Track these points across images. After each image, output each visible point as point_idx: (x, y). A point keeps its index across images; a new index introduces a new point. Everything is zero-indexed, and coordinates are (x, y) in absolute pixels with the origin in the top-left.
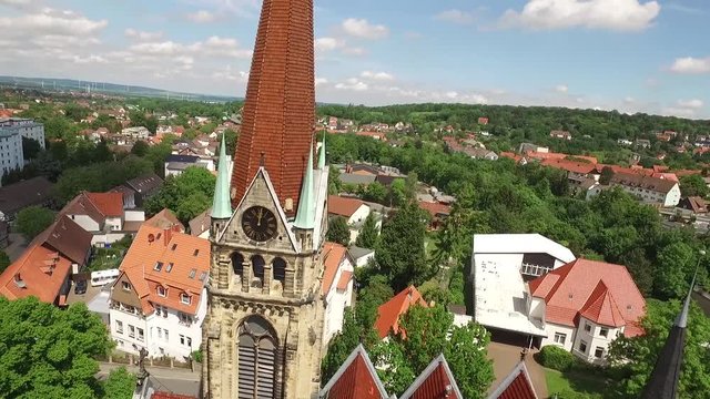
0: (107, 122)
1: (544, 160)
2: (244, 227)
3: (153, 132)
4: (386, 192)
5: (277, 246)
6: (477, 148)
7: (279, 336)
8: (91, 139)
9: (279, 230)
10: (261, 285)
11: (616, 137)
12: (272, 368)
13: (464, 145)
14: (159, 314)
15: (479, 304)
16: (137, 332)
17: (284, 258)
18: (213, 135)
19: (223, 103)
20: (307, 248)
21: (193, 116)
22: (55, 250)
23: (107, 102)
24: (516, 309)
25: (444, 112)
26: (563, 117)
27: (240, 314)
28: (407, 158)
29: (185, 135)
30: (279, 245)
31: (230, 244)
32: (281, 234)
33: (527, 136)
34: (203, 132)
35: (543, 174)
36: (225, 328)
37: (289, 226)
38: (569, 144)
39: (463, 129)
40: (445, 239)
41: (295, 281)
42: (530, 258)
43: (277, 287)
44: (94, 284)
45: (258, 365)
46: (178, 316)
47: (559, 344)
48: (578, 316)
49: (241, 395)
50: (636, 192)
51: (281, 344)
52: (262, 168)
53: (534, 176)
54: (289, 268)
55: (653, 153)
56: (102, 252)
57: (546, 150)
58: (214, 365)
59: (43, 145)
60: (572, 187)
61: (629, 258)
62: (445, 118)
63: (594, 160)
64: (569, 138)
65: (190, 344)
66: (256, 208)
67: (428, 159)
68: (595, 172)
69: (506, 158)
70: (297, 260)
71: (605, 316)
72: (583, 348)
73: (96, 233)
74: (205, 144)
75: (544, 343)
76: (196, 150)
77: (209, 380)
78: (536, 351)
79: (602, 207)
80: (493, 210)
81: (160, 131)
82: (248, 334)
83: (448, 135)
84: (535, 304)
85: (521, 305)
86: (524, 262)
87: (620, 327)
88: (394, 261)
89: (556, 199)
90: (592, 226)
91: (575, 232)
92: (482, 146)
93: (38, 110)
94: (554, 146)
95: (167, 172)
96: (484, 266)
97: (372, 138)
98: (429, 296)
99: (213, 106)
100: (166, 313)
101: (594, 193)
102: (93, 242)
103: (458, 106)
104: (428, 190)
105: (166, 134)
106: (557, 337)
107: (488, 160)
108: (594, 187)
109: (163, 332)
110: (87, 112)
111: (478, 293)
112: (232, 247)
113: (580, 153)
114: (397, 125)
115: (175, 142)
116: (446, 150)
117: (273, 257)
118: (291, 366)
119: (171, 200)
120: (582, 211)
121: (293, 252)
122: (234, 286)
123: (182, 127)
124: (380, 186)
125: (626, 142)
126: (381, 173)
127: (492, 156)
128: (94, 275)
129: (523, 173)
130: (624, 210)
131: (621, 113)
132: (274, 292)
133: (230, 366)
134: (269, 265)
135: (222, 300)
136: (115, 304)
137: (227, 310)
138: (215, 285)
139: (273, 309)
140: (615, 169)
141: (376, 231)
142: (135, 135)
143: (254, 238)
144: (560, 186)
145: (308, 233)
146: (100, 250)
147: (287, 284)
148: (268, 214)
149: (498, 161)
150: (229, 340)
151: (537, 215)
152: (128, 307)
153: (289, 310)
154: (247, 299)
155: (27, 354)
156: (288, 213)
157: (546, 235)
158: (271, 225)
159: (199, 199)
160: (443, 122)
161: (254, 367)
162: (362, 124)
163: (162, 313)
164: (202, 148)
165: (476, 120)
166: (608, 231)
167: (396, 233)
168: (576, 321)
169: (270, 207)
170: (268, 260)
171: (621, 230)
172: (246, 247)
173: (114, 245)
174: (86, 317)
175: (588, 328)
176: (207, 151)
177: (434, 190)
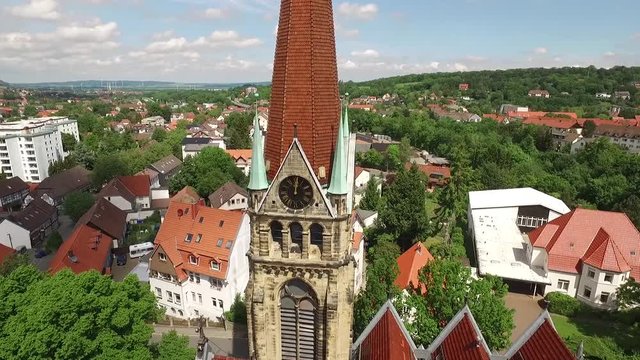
0: (129, 114)
1: (525, 118)
2: (281, 196)
3: (168, 120)
4: (382, 157)
5: (314, 213)
6: (459, 112)
7: (319, 297)
8: (116, 130)
9: (315, 197)
10: (300, 250)
11: (593, 92)
12: (312, 327)
13: (448, 110)
14: (192, 280)
15: (482, 256)
16: (174, 297)
17: (321, 223)
18: (221, 118)
19: (227, 90)
20: (342, 213)
21: (201, 103)
22: (98, 228)
23: (126, 97)
24: (518, 259)
25: (426, 81)
26: (540, 77)
27: (281, 279)
28: (398, 126)
29: (196, 120)
30: (315, 211)
31: (270, 213)
32: (317, 201)
33: (506, 98)
34: (212, 116)
35: (527, 132)
36: (268, 292)
37: (324, 192)
38: (547, 101)
39: (445, 96)
40: (448, 197)
41: (333, 245)
42: (524, 211)
43: (314, 252)
44: (132, 256)
45: (299, 325)
46: (210, 281)
47: (562, 290)
48: (581, 262)
49: (284, 353)
50: (621, 142)
51: (322, 305)
52: (296, 139)
53: (518, 134)
54: (326, 232)
55: (633, 103)
56: (136, 228)
57: (526, 109)
58: (259, 327)
59: (78, 139)
60: (556, 142)
61: (625, 206)
62: (428, 87)
63: (574, 115)
64: (547, 96)
65: (221, 306)
66: (292, 178)
67: (417, 125)
68: (577, 126)
69: (490, 120)
70: (334, 224)
71: (609, 262)
72: (588, 293)
73: (129, 211)
74: (214, 127)
75: (548, 290)
76: (207, 132)
77: (255, 340)
78: (540, 297)
79: (588, 158)
80: (485, 168)
81: (174, 119)
82: (289, 296)
83: (431, 102)
84: (536, 254)
85: (521, 255)
86: (520, 214)
87: (626, 273)
88: (399, 220)
89: (542, 154)
90: (579, 177)
91: (565, 184)
92: (465, 110)
93: (71, 109)
94: (533, 104)
95: (185, 155)
96: (481, 220)
97: (363, 110)
98: (435, 251)
99: (218, 93)
100: (198, 279)
101: (579, 146)
102: (128, 220)
103: (439, 75)
104: (419, 153)
105: (180, 121)
106: (560, 284)
107: (473, 122)
108: (577, 140)
109: (197, 296)
110: (110, 108)
111: (479, 246)
112: (271, 216)
113: (559, 110)
114: (384, 97)
115: (189, 127)
116: (432, 115)
117: (310, 223)
118: (331, 325)
119: (191, 178)
120: (568, 163)
121: (329, 217)
122: (274, 253)
123: (192, 114)
124: (376, 153)
125: (605, 95)
126: (374, 141)
127: (476, 118)
128: (132, 248)
129: (507, 133)
130: (612, 161)
131: (598, 68)
132: (313, 256)
133: (273, 327)
134: (307, 232)
135: (264, 267)
136: (154, 273)
137: (269, 276)
138: (256, 253)
139: (313, 272)
140: (597, 122)
141: (378, 194)
142: (153, 124)
143: (292, 206)
144: (544, 142)
145: (343, 198)
146: (134, 226)
147: (324, 248)
148: (304, 182)
149: (482, 122)
150: (272, 303)
151: (526, 170)
152: (165, 275)
153: (328, 273)
154: (288, 265)
155: (94, 322)
156: (322, 181)
157: (536, 188)
158: (307, 193)
159: (216, 176)
160: (427, 91)
161: (296, 327)
162: (352, 98)
163: (195, 280)
164: (212, 131)
165: (457, 86)
166: (595, 181)
167: (398, 195)
168: (579, 267)
169: (306, 176)
170: (306, 226)
171: (611, 179)
172: (284, 215)
173: (145, 221)
174: (138, 287)
175: (592, 275)
176: (217, 133)
177: (425, 153)
